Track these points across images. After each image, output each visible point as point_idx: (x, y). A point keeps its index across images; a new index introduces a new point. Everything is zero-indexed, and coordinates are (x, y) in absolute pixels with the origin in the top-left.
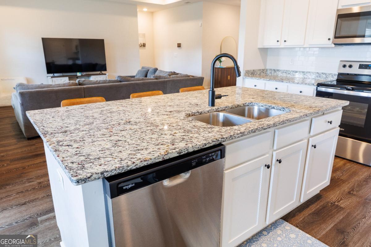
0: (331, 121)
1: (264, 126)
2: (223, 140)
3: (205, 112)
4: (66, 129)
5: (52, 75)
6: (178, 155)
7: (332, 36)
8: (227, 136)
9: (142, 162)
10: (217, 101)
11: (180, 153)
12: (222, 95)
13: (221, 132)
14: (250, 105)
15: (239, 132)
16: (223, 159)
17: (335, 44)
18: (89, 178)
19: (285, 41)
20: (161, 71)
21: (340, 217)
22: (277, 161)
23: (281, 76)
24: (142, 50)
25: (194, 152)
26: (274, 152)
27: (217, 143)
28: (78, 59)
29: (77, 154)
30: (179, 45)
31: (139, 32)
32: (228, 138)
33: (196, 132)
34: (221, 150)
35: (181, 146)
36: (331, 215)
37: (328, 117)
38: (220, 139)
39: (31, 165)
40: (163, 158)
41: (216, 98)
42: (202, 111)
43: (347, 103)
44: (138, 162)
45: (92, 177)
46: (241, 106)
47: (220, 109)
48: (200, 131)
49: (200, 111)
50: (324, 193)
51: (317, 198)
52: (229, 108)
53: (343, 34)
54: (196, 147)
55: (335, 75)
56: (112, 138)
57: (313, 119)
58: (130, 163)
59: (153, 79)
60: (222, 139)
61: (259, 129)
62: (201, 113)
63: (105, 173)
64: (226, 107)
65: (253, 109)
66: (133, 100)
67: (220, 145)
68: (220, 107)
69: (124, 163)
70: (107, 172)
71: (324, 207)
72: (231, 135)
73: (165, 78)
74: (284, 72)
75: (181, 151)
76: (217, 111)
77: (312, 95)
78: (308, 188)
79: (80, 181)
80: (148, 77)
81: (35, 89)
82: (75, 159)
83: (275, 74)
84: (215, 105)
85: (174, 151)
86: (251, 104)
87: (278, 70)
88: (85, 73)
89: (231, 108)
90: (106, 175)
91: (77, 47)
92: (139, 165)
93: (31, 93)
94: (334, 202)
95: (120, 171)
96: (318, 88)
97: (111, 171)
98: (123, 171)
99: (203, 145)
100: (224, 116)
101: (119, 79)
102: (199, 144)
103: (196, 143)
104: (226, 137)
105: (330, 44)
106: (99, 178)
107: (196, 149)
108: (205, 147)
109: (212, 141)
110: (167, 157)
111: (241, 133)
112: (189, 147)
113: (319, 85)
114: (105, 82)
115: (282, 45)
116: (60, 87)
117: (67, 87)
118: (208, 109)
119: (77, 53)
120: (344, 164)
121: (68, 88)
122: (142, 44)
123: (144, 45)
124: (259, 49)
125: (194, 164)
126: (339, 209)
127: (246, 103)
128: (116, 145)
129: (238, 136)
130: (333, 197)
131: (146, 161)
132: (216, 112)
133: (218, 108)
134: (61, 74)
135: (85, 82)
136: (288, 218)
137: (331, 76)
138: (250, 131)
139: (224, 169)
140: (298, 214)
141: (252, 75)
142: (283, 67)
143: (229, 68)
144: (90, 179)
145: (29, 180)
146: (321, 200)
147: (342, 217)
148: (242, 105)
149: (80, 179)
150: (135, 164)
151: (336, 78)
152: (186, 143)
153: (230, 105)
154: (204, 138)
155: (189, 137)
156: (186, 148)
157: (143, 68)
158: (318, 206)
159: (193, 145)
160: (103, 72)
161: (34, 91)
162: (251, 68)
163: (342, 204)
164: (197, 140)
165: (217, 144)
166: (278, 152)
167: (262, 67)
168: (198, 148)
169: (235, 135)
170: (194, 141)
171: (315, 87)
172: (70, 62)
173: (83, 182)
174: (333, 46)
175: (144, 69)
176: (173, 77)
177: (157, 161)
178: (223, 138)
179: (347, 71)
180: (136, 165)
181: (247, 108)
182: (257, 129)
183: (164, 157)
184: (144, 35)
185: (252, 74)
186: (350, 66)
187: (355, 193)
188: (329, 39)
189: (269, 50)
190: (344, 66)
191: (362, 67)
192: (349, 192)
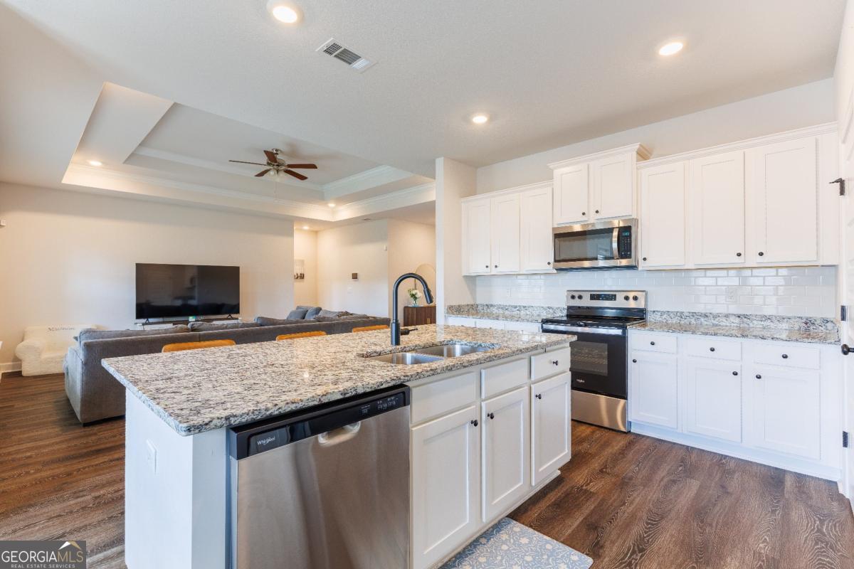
0: (557, 362)
2: (406, 378)
3: (385, 352)
4: (172, 375)
5: (144, 321)
6: (342, 397)
7: (552, 260)
9: (289, 405)
10: (403, 338)
11: (345, 394)
12: (410, 329)
13: (404, 369)
14: (450, 344)
15: (429, 369)
16: (408, 407)
17: (556, 270)
18: (207, 424)
19: (496, 267)
20: (327, 312)
21: (589, 507)
22: (488, 416)
23: (496, 313)
24: (298, 284)
25: (365, 395)
26: (482, 403)
27: (398, 382)
28: (192, 298)
29: (188, 401)
30: (355, 276)
31: (296, 258)
32: (413, 377)
33: (370, 371)
34: (404, 393)
35: (347, 385)
36: (578, 505)
37: (553, 356)
38: (402, 378)
39: (84, 468)
40: (320, 400)
41: (402, 335)
43: (575, 338)
44: (282, 404)
45: (212, 424)
46: (437, 345)
47: (408, 349)
48: (376, 369)
49: (378, 351)
50: (567, 474)
51: (558, 481)
52: (420, 347)
53: (563, 257)
54: (368, 386)
55: (564, 309)
56: (245, 382)
57: (532, 358)
58: (270, 405)
59: (313, 322)
60: (404, 377)
61: (456, 365)
62: (381, 353)
63: (231, 419)
64: (416, 346)
65: (454, 349)
66: (281, 342)
67: (402, 385)
68: (407, 346)
69: (262, 406)
70: (235, 416)
71: (567, 495)
72: (418, 373)
73: (332, 320)
74: (499, 307)
75: (346, 392)
76: (404, 350)
78: (540, 464)
79: (192, 429)
80: (307, 318)
81: (114, 337)
82: (184, 405)
83: (489, 310)
84: (401, 343)
85: (336, 390)
86: (452, 342)
87: (492, 305)
88: (202, 318)
90: (234, 422)
91: (192, 280)
92: (284, 409)
93: (107, 343)
94: (582, 486)
95: (255, 417)
96: (544, 324)
97: (241, 416)
98: (259, 417)
100: (412, 357)
101: (259, 322)
103: (368, 382)
104: (411, 375)
105: (551, 269)
106: (221, 426)
107: (368, 390)
108: (382, 387)
109: (391, 379)
110: (325, 400)
111: (431, 370)
112: (358, 386)
113: (546, 321)
114: (236, 326)
115: (494, 271)
116: (159, 334)
117: (171, 334)
118: (390, 349)
119: (192, 289)
120: (593, 432)
121: (172, 336)
122: (299, 275)
123: (302, 277)
124: (466, 277)
125: (365, 411)
126: (589, 495)
127: (444, 342)
128: (249, 389)
129: (428, 374)
130: (579, 478)
131: (295, 403)
132: (402, 352)
133: (405, 348)
134: (161, 320)
135: (201, 327)
136: (517, 515)
137: (558, 310)
138: (444, 368)
139: (410, 425)
140: (531, 508)
141: (458, 312)
142: (498, 300)
143: (428, 307)
144: (208, 427)
145: (76, 495)
146: (563, 484)
147: (592, 507)
148: (439, 344)
149: (194, 426)
150: (277, 407)
151: (565, 312)
152: (354, 383)
153: (422, 344)
154: (380, 377)
155: (359, 376)
156: (354, 388)
157: (298, 308)
158: (559, 494)
160: (234, 316)
161: (112, 341)
162: (455, 302)
163: (593, 488)
165: (398, 385)
166: (489, 403)
167: (470, 302)
168: (371, 388)
169: (423, 373)
170: (365, 380)
171: (540, 325)
172: (178, 303)
173: (197, 431)
174: (555, 271)
175: (299, 310)
176: (344, 319)
177: (311, 404)
178: (407, 376)
179: (577, 303)
180: (279, 408)
181: (445, 347)
182: (454, 366)
183: (322, 399)
184: (302, 262)
185: (456, 310)
186: (580, 297)
187: (609, 470)
188: (549, 263)
189: (477, 278)
190: (573, 297)
191: (593, 297)
192: (601, 471)
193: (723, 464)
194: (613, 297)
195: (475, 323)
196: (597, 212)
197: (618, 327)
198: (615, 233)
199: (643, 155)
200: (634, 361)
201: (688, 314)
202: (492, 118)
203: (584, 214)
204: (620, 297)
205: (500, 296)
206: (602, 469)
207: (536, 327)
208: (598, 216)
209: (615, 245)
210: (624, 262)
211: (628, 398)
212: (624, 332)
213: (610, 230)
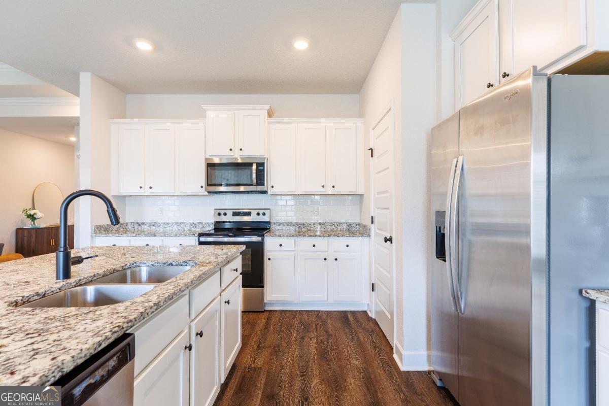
0: (236, 269)
1: (182, 287)
2: (130, 324)
3: (52, 292)
7: (203, 183)
8: (136, 316)
10: (74, 268)
12: (84, 257)
13: (117, 313)
15: (151, 304)
17: (208, 192)
19: (151, 188)
21: (262, 380)
22: (197, 335)
23: (148, 230)
26: (191, 323)
27: (120, 333)
32: (137, 319)
33: (61, 328)
34: (127, 344)
35: (39, 367)
36: (254, 383)
38: (124, 326)
41: (74, 263)
42: (47, 289)
43: (243, 248)
46: (118, 271)
48: (70, 323)
49: (41, 291)
52: (99, 277)
53: (214, 182)
54: (80, 356)
55: (211, 224)
57: (222, 269)
60: (128, 323)
61: (175, 292)
62: (45, 294)
64: (94, 276)
67: (126, 336)
68: (82, 278)
71: (243, 378)
72: (142, 313)
74: (151, 225)
76: (80, 284)
77: (195, 244)
83: (140, 228)
84: (72, 275)
86: (135, 265)
87: (143, 223)
89: (103, 276)
94: (250, 365)
96: (200, 238)
99: (95, 346)
100: (95, 290)
102: (87, 346)
103: (78, 347)
104: (135, 318)
105: (203, 191)
109: (111, 333)
111: (155, 304)
112: (64, 362)
113: (201, 235)
115: (148, 192)
118: (56, 285)
126: (258, 371)
127: (126, 265)
129: (152, 310)
130: (247, 360)
132: (77, 286)
133: (80, 280)
137: (207, 225)
138: (166, 298)
141: (106, 231)
142: (149, 219)
143: (52, 227)
146: (236, 370)
147: (264, 380)
148: (121, 269)
151: (213, 227)
152: (51, 357)
153: (101, 272)
154: (90, 334)
155: (50, 341)
156: (58, 367)
158: (237, 380)
159: (73, 353)
163: (259, 364)
164: (77, 341)
165: (121, 336)
166: (197, 322)
169: (147, 311)
170: (68, 345)
171: (196, 239)
174: (207, 193)
178: (131, 321)
179: (223, 218)
181: (129, 272)
186: (225, 214)
187: (263, 345)
188: (202, 187)
189: (127, 198)
190: (219, 214)
191: (235, 214)
192: (258, 347)
193: (320, 317)
194: (249, 214)
195: (130, 241)
196: (241, 150)
197: (259, 236)
198: (254, 167)
199: (270, 114)
200: (269, 259)
201: (294, 224)
202: (157, 48)
203: (231, 150)
204: (254, 213)
205: (151, 214)
206: (259, 345)
207: (193, 241)
208: (241, 153)
209: (254, 176)
210: (260, 188)
211: (265, 286)
212: (263, 240)
213: (250, 165)
